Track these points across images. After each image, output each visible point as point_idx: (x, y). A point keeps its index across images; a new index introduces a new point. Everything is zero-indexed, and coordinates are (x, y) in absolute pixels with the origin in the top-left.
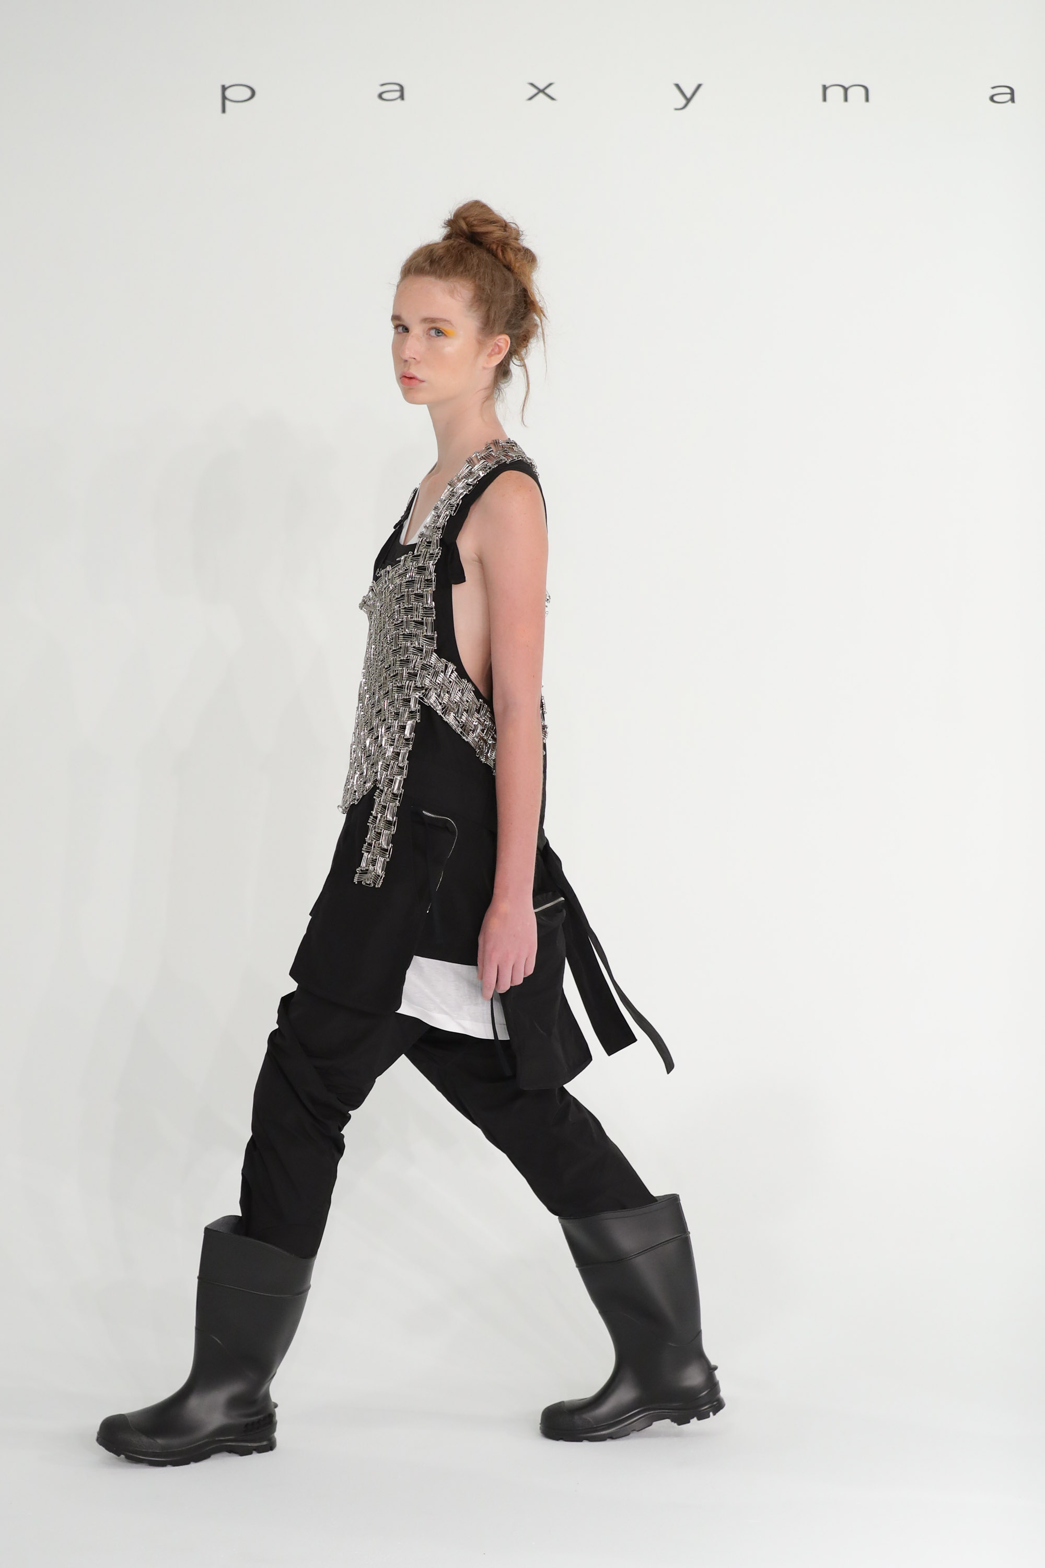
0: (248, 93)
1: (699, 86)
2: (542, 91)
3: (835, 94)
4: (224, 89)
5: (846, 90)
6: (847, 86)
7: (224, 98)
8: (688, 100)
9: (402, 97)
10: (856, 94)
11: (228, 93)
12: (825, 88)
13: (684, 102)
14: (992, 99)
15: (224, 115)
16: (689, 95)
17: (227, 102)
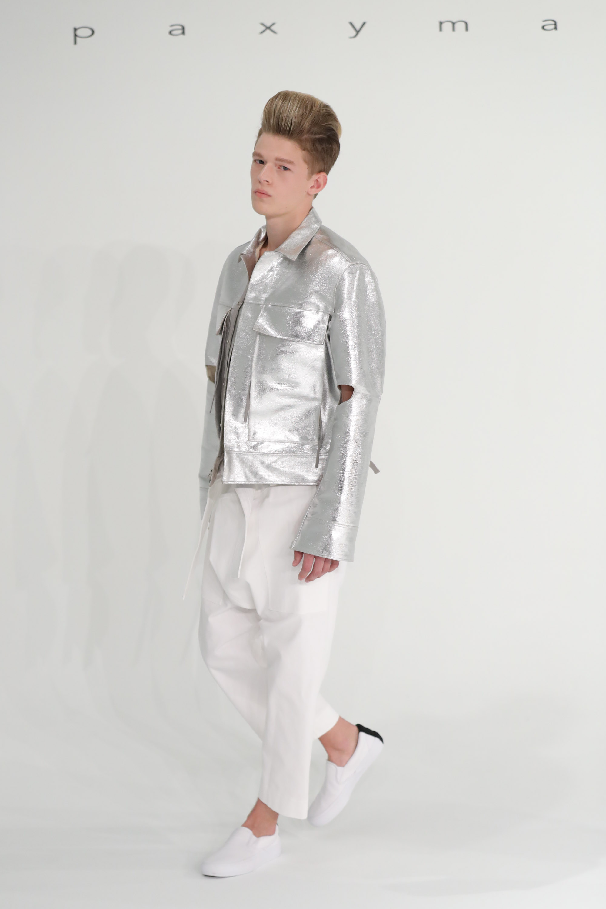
0: (90, 32)
1: (364, 24)
2: (268, 28)
3: (447, 27)
4: (75, 30)
5: (454, 24)
6: (454, 21)
7: (76, 36)
8: (358, 32)
9: (183, 33)
10: (460, 27)
11: (78, 32)
12: (441, 23)
13: (354, 33)
14: (543, 28)
15: (76, 46)
16: (358, 28)
17: (78, 39)
